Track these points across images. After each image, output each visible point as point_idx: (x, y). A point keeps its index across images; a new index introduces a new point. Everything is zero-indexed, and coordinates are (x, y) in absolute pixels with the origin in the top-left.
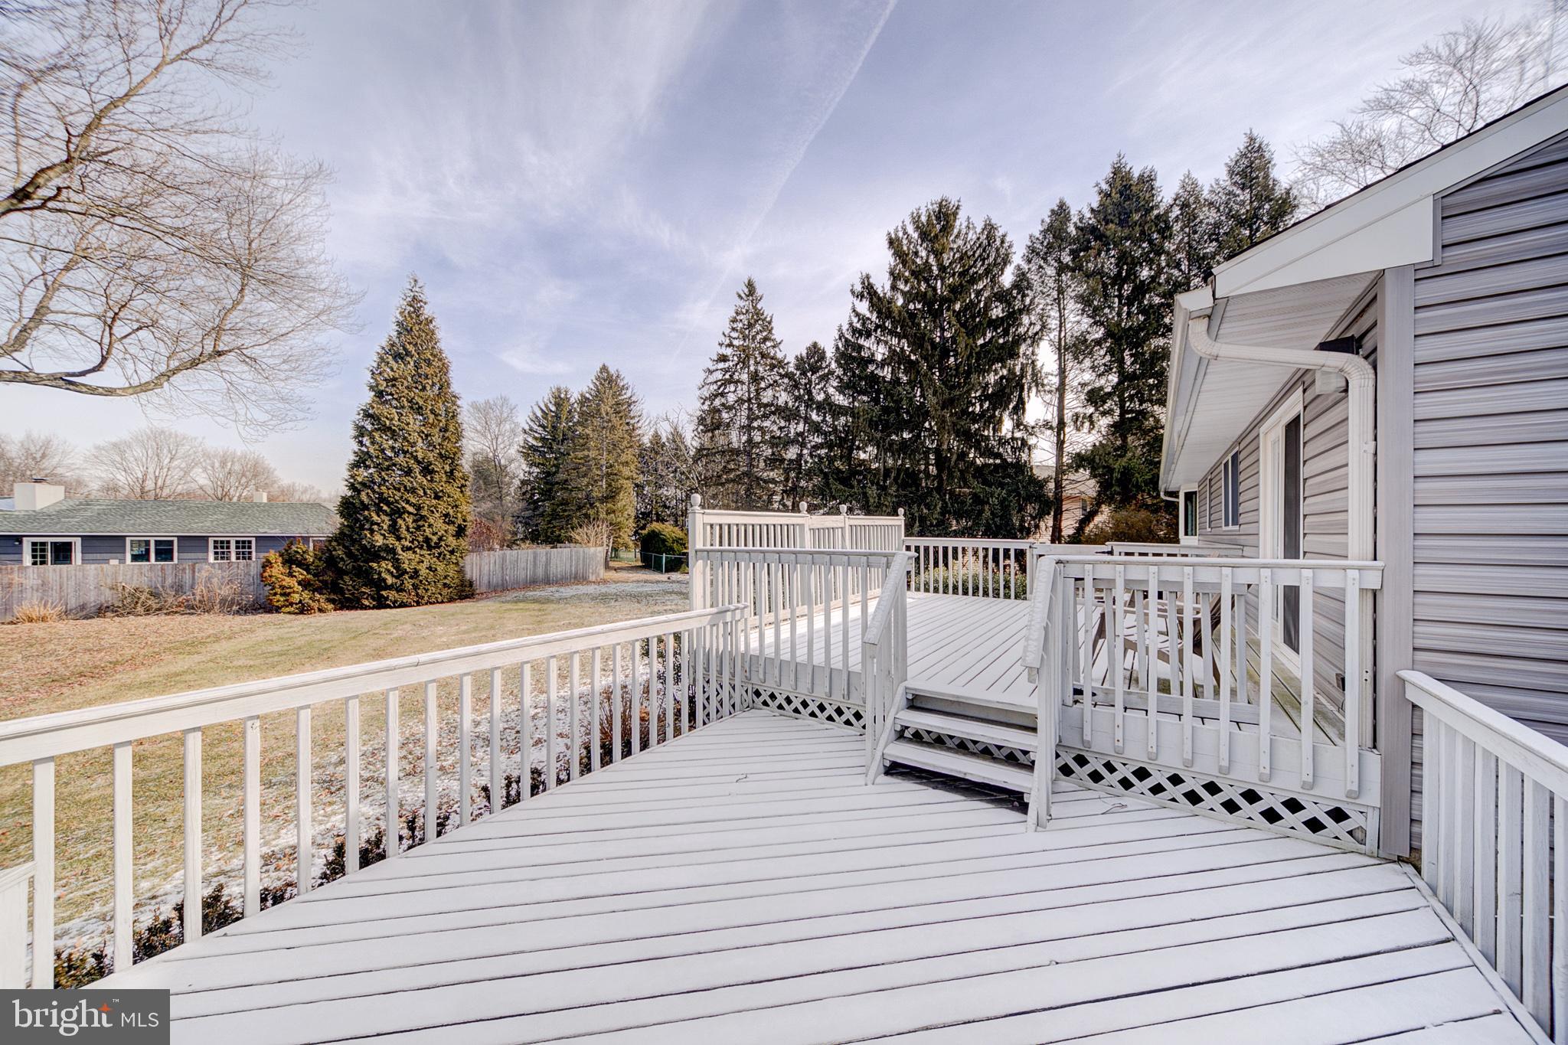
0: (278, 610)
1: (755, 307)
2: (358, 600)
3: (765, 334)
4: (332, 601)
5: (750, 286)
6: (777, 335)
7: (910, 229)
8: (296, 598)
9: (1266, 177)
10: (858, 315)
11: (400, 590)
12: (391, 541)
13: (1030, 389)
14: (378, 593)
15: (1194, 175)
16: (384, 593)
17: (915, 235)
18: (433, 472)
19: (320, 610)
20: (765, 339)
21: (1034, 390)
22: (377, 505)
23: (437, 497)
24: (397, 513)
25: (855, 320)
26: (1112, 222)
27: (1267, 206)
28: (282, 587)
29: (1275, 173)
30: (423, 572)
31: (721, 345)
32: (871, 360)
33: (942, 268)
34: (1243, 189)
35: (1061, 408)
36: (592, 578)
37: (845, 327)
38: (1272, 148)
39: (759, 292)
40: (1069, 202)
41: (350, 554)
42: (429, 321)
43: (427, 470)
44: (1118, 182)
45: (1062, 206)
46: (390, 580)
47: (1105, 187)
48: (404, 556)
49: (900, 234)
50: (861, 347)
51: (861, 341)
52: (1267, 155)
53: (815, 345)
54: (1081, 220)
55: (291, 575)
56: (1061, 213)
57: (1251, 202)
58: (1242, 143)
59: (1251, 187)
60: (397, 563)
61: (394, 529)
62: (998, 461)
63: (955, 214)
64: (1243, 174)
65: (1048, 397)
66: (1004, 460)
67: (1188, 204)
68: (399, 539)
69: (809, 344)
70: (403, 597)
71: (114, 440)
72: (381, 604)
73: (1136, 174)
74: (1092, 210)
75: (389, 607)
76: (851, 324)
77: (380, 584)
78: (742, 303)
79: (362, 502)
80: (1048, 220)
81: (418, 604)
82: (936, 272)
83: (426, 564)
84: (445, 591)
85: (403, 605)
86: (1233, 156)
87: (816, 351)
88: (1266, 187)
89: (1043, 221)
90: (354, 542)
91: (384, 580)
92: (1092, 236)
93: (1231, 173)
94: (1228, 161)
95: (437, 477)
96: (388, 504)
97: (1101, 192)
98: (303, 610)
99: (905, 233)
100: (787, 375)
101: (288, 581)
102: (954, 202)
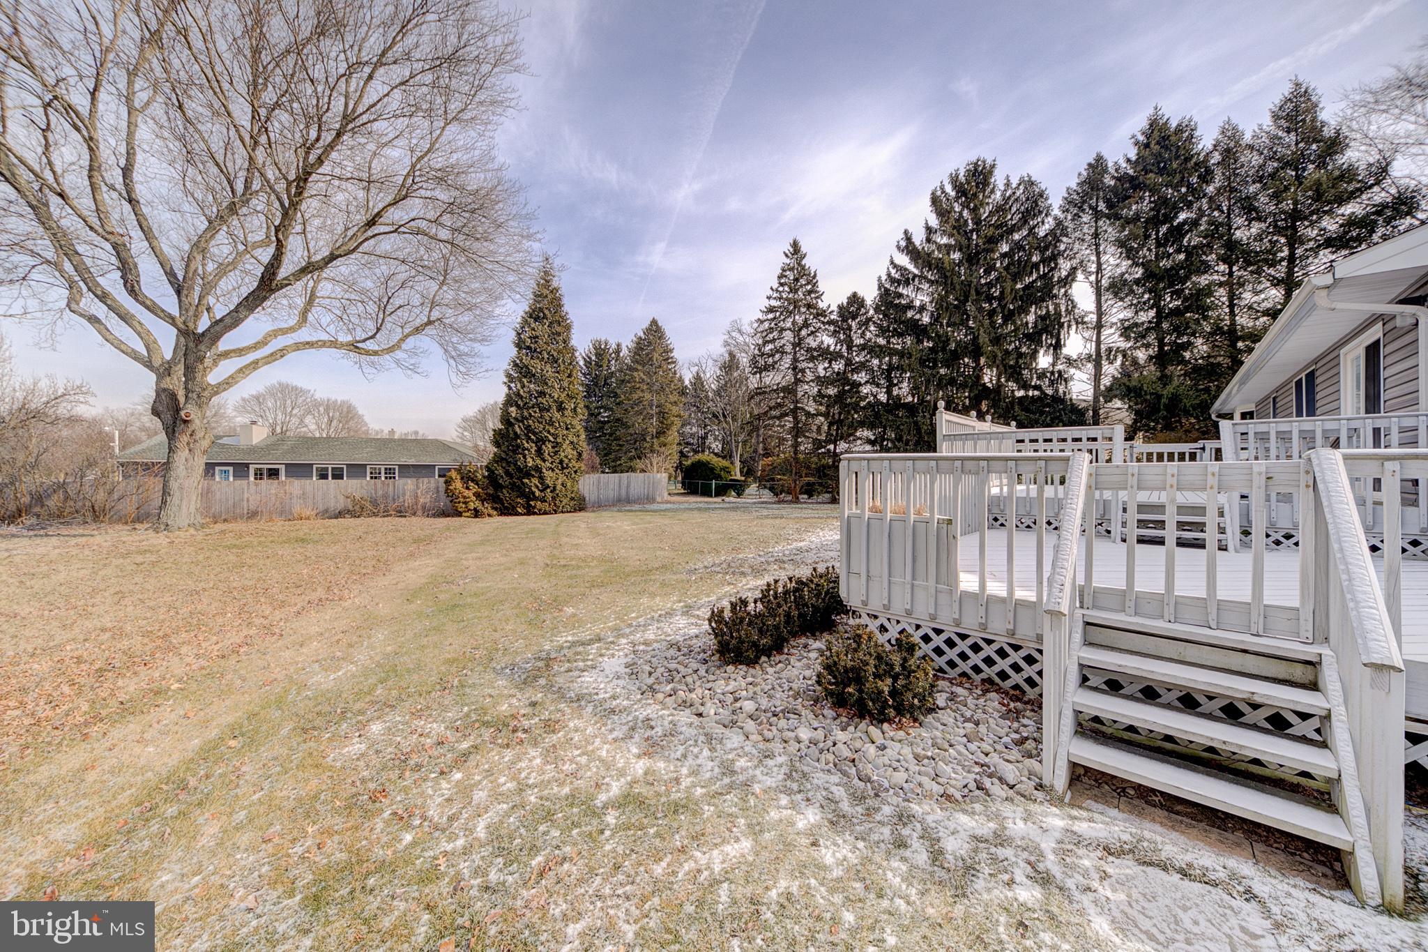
0: (460, 514)
1: (799, 264)
2: (514, 508)
3: (809, 287)
4: (495, 509)
5: (795, 245)
6: (821, 287)
7: (949, 189)
8: (472, 506)
9: (1314, 120)
10: (895, 266)
11: (543, 500)
12: (539, 461)
13: (1069, 326)
14: (528, 503)
15: (1234, 121)
16: (532, 503)
17: (953, 194)
18: (565, 409)
19: (489, 515)
20: (810, 292)
21: (1074, 327)
22: (526, 435)
23: (567, 429)
24: (541, 441)
25: (893, 271)
26: (1151, 171)
27: (1314, 147)
28: (464, 497)
29: (1323, 116)
30: (559, 487)
31: (769, 298)
32: (910, 306)
33: (977, 222)
34: (1288, 132)
35: (1098, 343)
36: (659, 499)
37: (884, 278)
38: (1319, 92)
39: (804, 249)
40: (1105, 154)
41: (507, 473)
42: (557, 290)
43: (561, 408)
44: (1156, 133)
45: (1099, 159)
46: (537, 493)
47: (1141, 138)
48: (547, 474)
49: (939, 193)
50: (900, 296)
51: (900, 290)
52: (1314, 99)
53: (855, 295)
54: (1117, 170)
55: (468, 488)
56: (1098, 166)
57: (1297, 144)
58: (1286, 89)
59: (1296, 130)
60: (541, 478)
61: (539, 452)
62: (1036, 393)
63: (991, 172)
64: (1289, 118)
65: (1086, 334)
66: (1043, 392)
67: (1230, 151)
68: (544, 461)
69: (849, 294)
70: (545, 506)
71: (254, 393)
72: (530, 512)
73: (1174, 124)
74: (1128, 160)
75: (535, 513)
76: (889, 275)
77: (530, 496)
78: (788, 261)
79: (515, 433)
80: (1085, 173)
81: (556, 512)
82: (971, 225)
83: (560, 481)
84: (572, 503)
85: (545, 513)
86: (1277, 102)
87: (855, 300)
88: (1314, 128)
89: (1080, 174)
90: (508, 463)
91: (533, 493)
92: (1130, 185)
93: (1276, 117)
94: (1271, 106)
95: (566, 413)
96: (535, 434)
97: (1137, 143)
98: (477, 514)
99: (943, 192)
100: (830, 322)
101: (466, 493)
102: (989, 161)
